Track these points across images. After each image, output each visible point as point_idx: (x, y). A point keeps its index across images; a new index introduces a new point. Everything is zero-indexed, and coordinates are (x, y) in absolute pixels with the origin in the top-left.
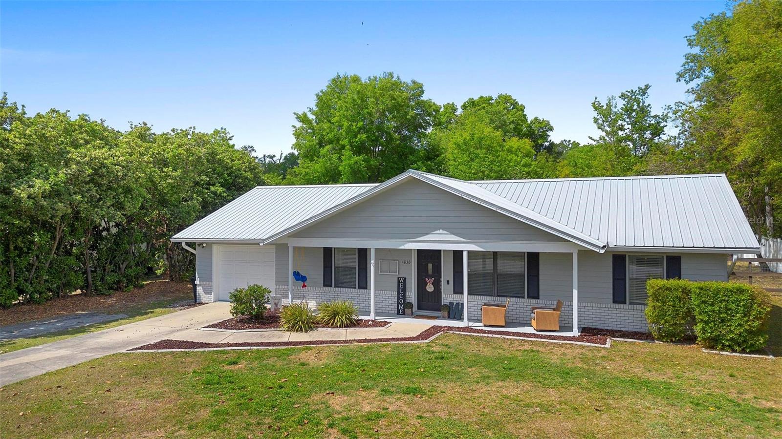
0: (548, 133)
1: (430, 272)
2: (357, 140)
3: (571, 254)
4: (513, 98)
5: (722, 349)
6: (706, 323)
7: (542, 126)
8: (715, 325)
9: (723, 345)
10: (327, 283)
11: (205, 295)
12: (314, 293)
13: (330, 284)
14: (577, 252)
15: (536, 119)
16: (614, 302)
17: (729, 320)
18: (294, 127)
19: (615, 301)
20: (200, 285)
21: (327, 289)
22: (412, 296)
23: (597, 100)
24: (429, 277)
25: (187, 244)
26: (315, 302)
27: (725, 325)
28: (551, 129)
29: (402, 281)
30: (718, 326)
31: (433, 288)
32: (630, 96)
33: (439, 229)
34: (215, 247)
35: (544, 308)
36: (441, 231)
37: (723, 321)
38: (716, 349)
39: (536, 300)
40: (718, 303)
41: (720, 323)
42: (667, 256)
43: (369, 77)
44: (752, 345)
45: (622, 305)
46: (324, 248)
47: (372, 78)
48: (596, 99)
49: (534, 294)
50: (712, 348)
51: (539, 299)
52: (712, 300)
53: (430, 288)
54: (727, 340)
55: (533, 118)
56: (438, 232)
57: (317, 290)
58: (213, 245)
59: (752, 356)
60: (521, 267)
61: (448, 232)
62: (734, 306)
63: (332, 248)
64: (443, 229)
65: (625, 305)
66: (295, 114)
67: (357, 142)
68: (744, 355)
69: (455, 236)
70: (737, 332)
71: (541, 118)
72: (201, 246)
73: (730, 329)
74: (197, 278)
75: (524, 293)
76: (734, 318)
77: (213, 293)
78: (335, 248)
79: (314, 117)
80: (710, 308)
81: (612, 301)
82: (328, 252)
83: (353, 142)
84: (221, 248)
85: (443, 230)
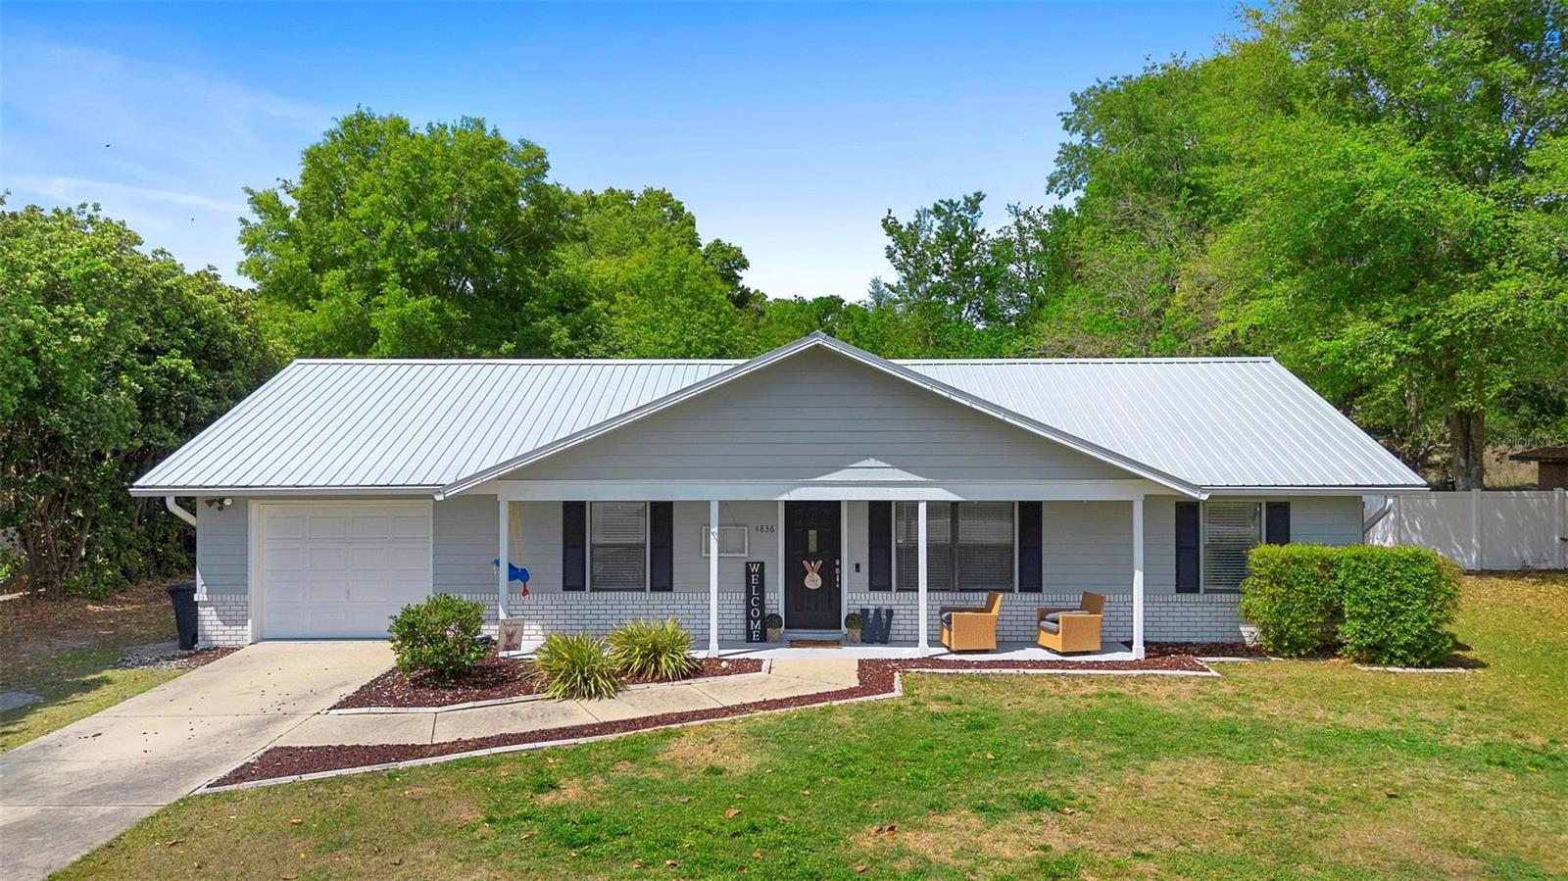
0: (738, 273)
1: (813, 546)
2: (416, 260)
3: (1130, 503)
4: (676, 197)
5: (1390, 663)
6: (1367, 618)
7: (729, 258)
8: (1381, 620)
9: (1393, 655)
10: (573, 581)
11: (224, 628)
12: (537, 607)
13: (580, 584)
14: (1143, 498)
15: (718, 242)
16: (1179, 590)
17: (1402, 612)
18: (244, 222)
19: (1181, 589)
20: (206, 604)
21: (573, 596)
22: (776, 600)
23: (892, 215)
24: (811, 558)
25: (179, 501)
26: (539, 628)
27: (1396, 620)
28: (744, 265)
29: (755, 569)
30: (1385, 624)
31: (820, 583)
32: (948, 211)
33: (867, 457)
34: (254, 506)
35: (1071, 610)
36: (872, 462)
37: (1393, 613)
38: (1379, 664)
39: (1037, 595)
40: (1385, 584)
41: (1388, 617)
42: (1267, 503)
43: (430, 124)
44: (1436, 653)
45: (1192, 596)
46: (564, 502)
47: (435, 126)
48: (889, 212)
49: (1032, 583)
50: (1372, 662)
51: (1041, 591)
52: (1376, 579)
53: (813, 581)
54: (1402, 647)
55: (711, 241)
56: (865, 463)
57: (546, 599)
58: (250, 501)
59: (1437, 670)
60: (1006, 532)
61: (888, 463)
62: (1410, 588)
63: (585, 502)
64: (877, 457)
65: (1197, 596)
66: (249, 191)
67: (416, 266)
68: (1424, 670)
69: (905, 473)
70: (1416, 632)
71: (726, 241)
72: (217, 505)
73: (1404, 628)
74: (198, 587)
75: (1012, 582)
76: (1410, 608)
77: (250, 621)
78: (591, 503)
79: (295, 203)
80: (1372, 592)
81: (1174, 588)
82: (574, 513)
83: (406, 265)
84: (270, 509)
85: (876, 459)
